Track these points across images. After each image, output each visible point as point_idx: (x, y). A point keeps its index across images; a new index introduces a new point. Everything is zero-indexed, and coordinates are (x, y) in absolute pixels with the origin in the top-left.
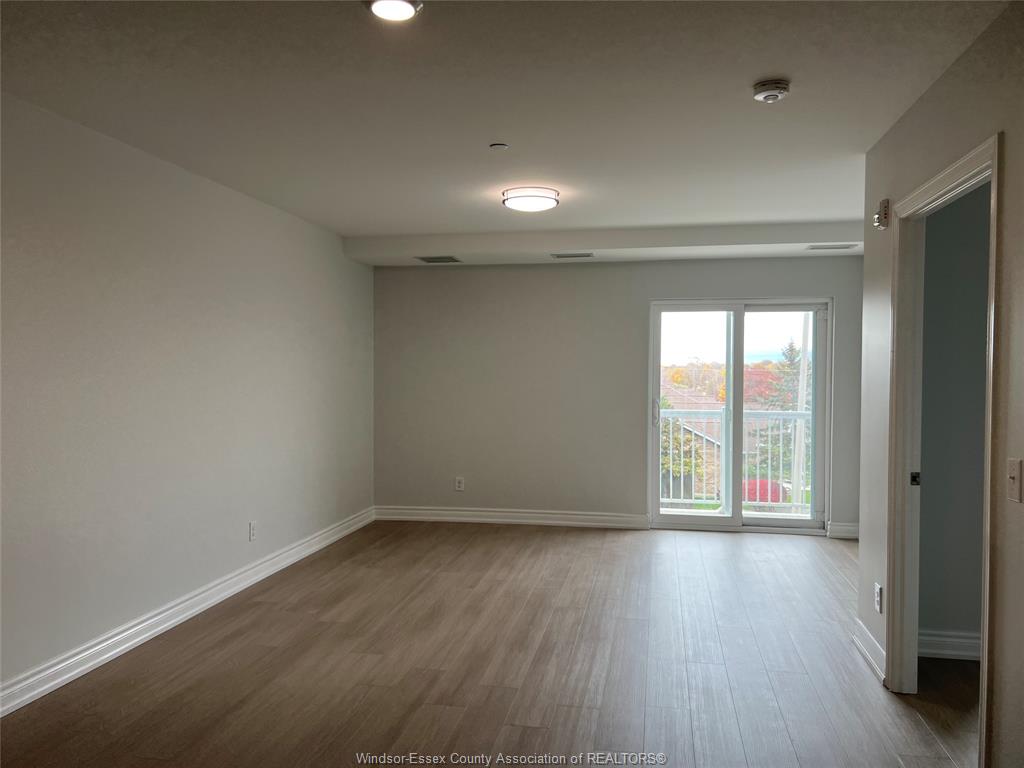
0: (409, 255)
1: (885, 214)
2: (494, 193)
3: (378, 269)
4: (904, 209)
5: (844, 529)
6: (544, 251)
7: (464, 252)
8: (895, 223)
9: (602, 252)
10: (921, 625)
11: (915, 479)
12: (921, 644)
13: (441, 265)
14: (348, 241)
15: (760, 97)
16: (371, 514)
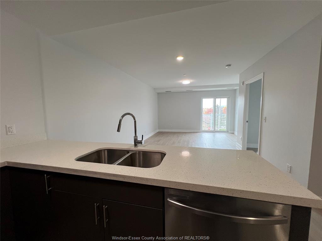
0: (164, 91)
1: (243, 84)
2: (181, 81)
3: (158, 93)
4: (246, 83)
5: (231, 132)
6: (185, 90)
7: (172, 90)
8: (245, 85)
9: (194, 90)
10: (247, 143)
11: (247, 122)
12: (247, 146)
13: (168, 92)
14: (155, 89)
15: (226, 67)
16: (158, 131)
